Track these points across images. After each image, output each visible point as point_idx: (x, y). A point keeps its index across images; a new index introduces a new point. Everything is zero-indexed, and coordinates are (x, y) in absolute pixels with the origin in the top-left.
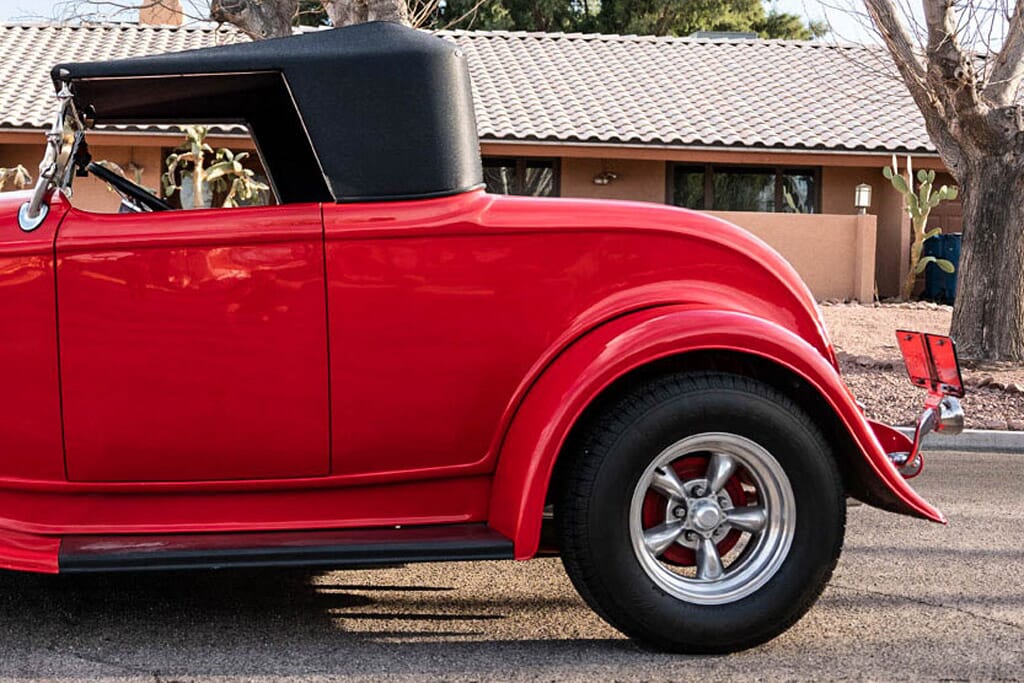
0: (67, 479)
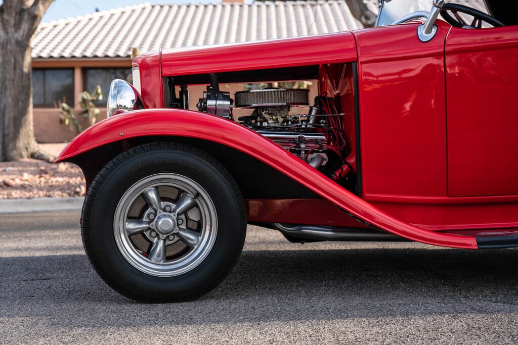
0: (448, 196)
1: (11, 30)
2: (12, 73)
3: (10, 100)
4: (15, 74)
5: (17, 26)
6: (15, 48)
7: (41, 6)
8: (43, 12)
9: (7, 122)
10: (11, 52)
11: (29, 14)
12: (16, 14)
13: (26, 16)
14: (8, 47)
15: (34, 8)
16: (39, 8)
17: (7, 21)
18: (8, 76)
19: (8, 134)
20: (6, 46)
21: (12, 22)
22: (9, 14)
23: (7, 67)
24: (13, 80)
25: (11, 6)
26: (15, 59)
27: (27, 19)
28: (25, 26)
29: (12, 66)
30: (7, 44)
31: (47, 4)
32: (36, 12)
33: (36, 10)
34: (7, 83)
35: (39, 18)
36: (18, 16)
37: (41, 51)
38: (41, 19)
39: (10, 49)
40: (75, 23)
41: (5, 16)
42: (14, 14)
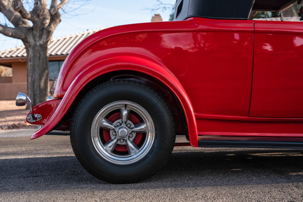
1: (37, 39)
2: (38, 62)
3: (37, 76)
4: (39, 62)
5: (40, 37)
6: (39, 49)
7: (52, 26)
8: (54, 29)
9: (35, 88)
10: (37, 51)
11: (47, 30)
12: (40, 31)
13: (45, 32)
14: (36, 48)
15: (49, 27)
16: (51, 27)
17: (35, 34)
18: (36, 63)
19: (36, 94)
20: (35, 47)
21: (38, 35)
22: (36, 31)
23: (35, 59)
24: (39, 66)
25: (37, 27)
26: (39, 54)
27: (46, 33)
28: (44, 37)
29: (38, 58)
30: (35, 46)
31: (56, 25)
32: (50, 29)
33: (50, 28)
34: (35, 67)
35: (51, 32)
36: (41, 32)
37: (57, 52)
38: (53, 32)
39: (37, 49)
40: (75, 37)
41: (34, 32)
42: (39, 31)
